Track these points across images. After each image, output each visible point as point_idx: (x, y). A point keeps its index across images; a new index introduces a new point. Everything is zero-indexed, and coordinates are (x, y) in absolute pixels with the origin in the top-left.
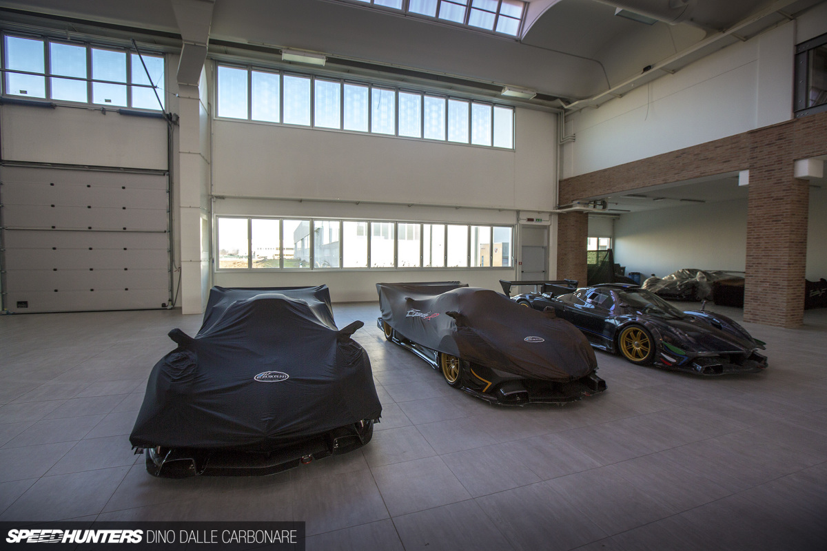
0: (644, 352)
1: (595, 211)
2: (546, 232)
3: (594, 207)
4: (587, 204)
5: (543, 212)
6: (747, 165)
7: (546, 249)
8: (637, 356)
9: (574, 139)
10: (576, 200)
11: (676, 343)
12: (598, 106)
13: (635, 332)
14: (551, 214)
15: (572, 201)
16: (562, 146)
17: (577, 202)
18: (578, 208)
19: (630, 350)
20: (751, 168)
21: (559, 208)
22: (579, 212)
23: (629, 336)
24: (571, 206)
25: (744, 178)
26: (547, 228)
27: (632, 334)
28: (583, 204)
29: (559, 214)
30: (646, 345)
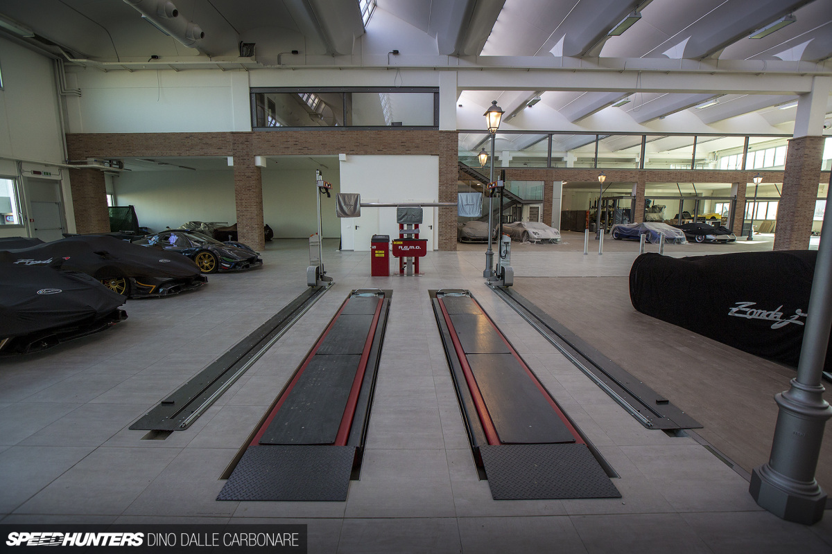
0: (211, 266)
1: (111, 169)
2: (58, 186)
3: (110, 166)
4: (103, 163)
5: (52, 165)
6: (231, 153)
7: (61, 205)
8: (207, 269)
9: (79, 93)
10: (91, 157)
11: (228, 257)
12: (107, 71)
13: (204, 255)
14: (61, 168)
15: (86, 157)
16: (64, 97)
17: (93, 159)
18: (96, 165)
19: (203, 267)
20: (234, 156)
21: (70, 163)
22: (97, 170)
23: (200, 258)
24: (86, 163)
25: (231, 161)
26: (58, 182)
27: (202, 257)
28: (99, 162)
29: (70, 169)
30: (212, 261)
